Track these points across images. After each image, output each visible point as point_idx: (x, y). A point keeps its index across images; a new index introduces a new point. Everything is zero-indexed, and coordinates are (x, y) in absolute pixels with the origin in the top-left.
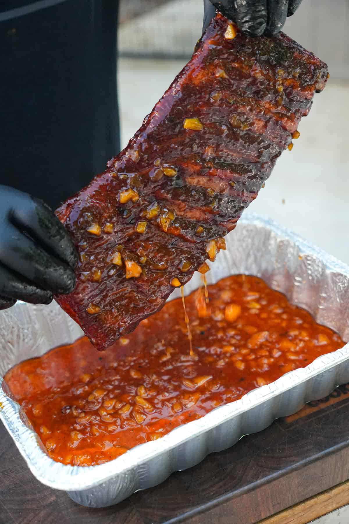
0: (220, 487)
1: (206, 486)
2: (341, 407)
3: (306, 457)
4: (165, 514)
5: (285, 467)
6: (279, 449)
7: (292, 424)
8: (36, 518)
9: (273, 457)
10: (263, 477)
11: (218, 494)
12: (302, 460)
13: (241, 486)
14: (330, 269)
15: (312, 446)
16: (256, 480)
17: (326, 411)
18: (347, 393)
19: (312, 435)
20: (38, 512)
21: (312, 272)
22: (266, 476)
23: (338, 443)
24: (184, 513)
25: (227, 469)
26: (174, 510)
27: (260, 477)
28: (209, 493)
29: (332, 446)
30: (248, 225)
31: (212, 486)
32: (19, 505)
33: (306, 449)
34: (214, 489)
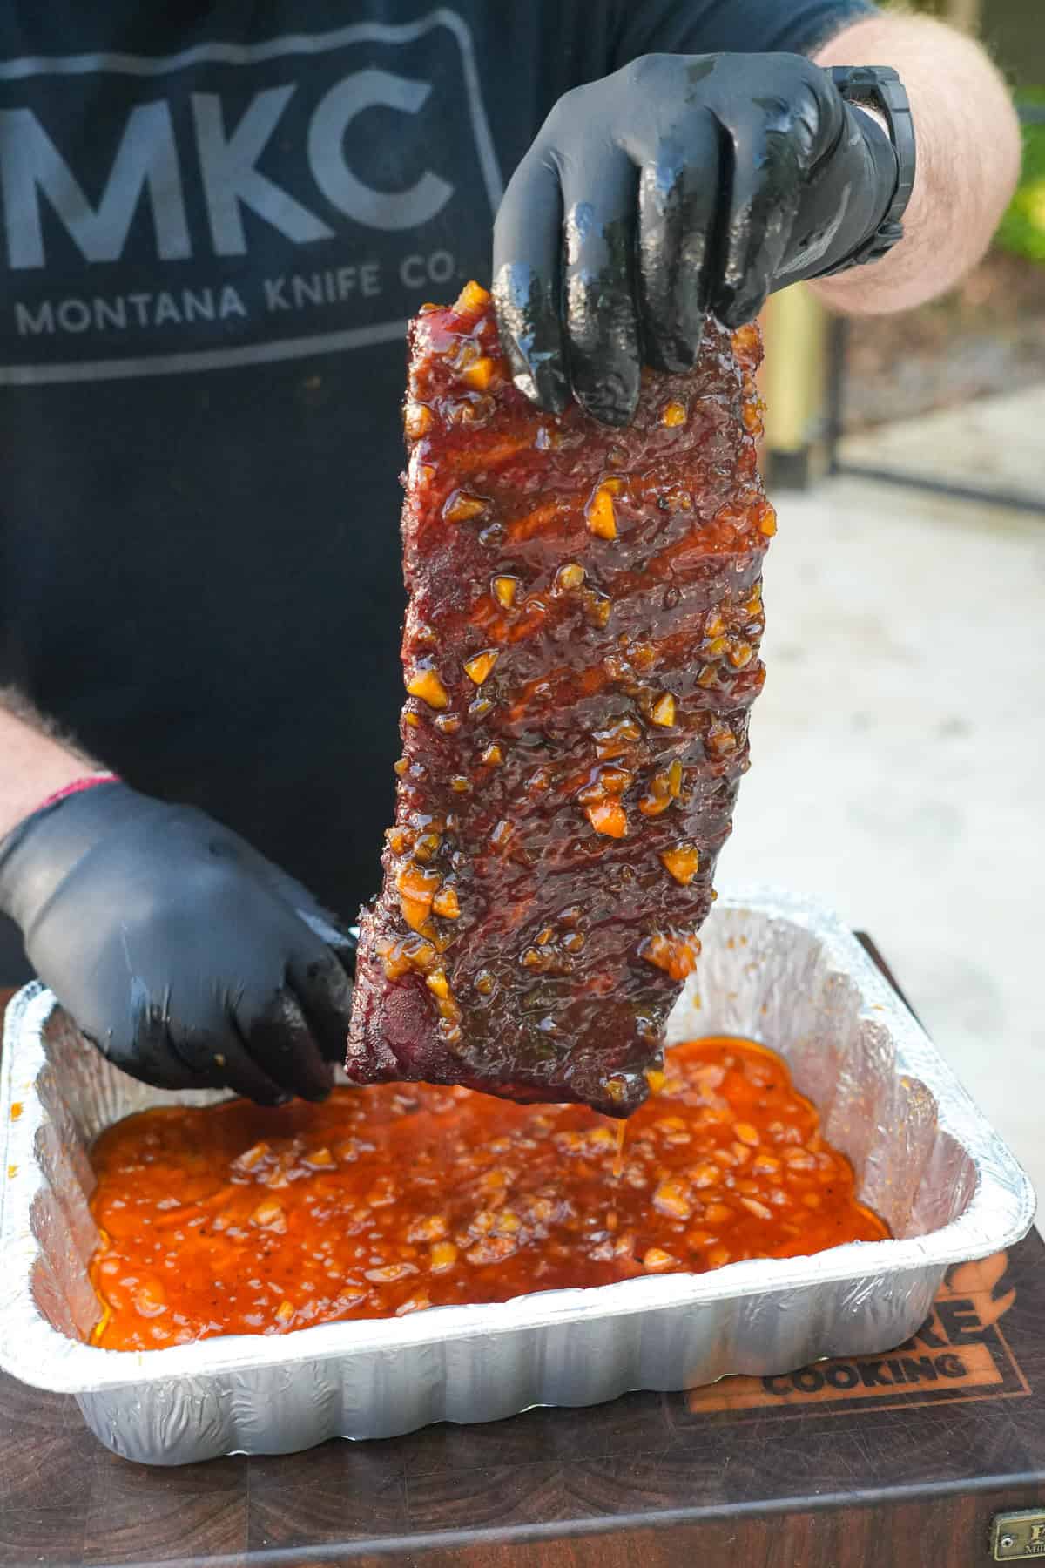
0: (454, 1511)
1: (422, 1498)
2: (840, 1413)
3: (693, 1505)
4: (304, 1529)
5: (627, 1512)
6: (637, 1466)
7: (699, 1419)
8: (35, 1451)
9: (612, 1481)
10: (564, 1518)
11: (442, 1524)
12: (677, 1507)
13: (502, 1524)
14: (904, 1066)
15: (717, 1484)
16: (548, 1519)
17: (800, 1412)
18: (873, 1384)
19: (733, 1458)
20: (46, 1439)
21: (875, 1067)
22: (572, 1519)
23: (783, 1496)
24: (347, 1542)
25: (493, 1474)
26: (329, 1526)
27: (558, 1516)
28: (422, 1515)
29: (765, 1497)
30: (780, 920)
31: (439, 1502)
32: (16, 1411)
33: (700, 1484)
34: (439, 1509)
